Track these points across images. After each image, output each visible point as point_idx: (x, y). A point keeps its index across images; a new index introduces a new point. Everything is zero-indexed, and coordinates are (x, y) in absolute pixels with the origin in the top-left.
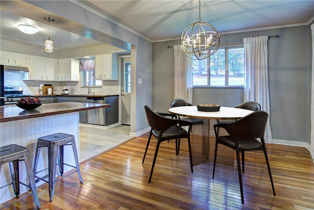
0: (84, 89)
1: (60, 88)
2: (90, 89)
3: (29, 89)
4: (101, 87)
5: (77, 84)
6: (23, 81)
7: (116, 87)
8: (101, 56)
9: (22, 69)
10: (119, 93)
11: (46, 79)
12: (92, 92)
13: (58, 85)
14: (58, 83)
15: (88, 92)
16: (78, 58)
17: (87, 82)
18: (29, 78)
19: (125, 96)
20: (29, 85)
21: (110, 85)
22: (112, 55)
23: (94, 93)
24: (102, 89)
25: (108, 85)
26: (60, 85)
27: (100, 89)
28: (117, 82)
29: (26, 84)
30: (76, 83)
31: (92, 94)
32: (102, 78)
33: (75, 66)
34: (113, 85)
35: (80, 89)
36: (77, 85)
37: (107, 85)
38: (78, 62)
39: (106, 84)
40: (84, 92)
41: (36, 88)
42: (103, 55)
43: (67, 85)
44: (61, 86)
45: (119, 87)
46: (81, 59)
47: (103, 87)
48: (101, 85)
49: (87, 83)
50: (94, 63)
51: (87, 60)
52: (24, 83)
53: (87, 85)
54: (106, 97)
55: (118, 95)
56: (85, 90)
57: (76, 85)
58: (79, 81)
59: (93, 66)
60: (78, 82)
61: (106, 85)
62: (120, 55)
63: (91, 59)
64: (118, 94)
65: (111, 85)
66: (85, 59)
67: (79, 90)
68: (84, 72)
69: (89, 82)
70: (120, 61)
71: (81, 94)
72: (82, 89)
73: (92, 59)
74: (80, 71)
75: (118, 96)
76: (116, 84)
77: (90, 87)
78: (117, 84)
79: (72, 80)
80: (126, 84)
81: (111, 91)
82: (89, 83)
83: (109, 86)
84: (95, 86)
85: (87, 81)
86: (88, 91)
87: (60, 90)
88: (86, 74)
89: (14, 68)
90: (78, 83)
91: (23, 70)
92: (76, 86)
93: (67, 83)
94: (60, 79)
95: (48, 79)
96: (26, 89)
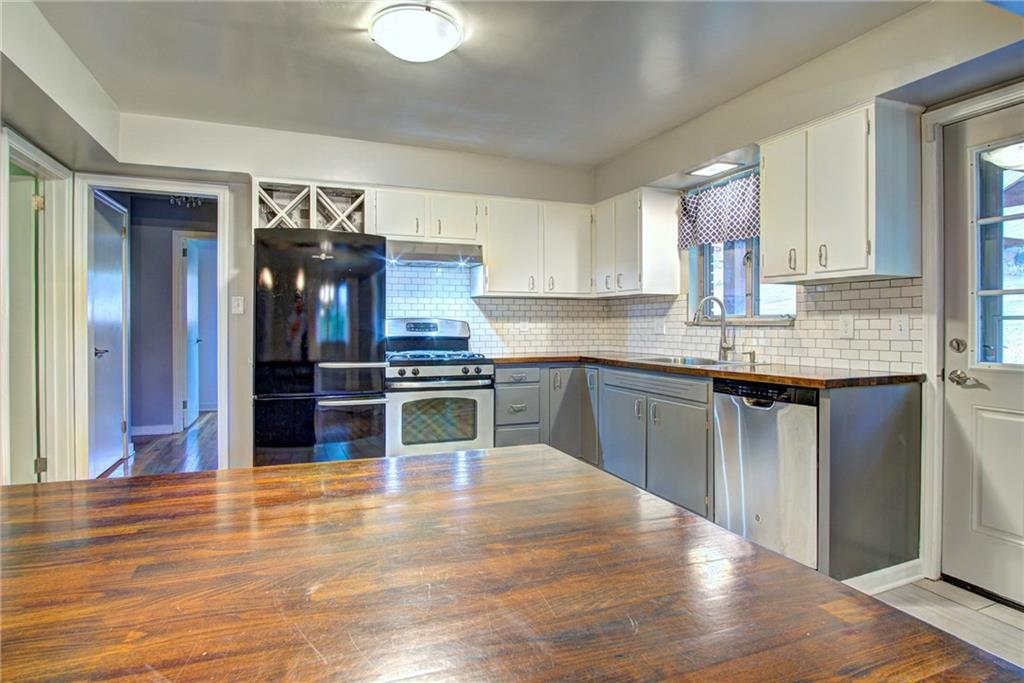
0: (701, 331)
1: (605, 325)
2: (730, 332)
3: (493, 332)
4: (790, 322)
5: (669, 308)
6: (472, 301)
7: (899, 320)
8: (792, 139)
9: (460, 254)
10: (925, 363)
11: (547, 291)
12: (739, 350)
13: (599, 317)
14: (597, 308)
15: (722, 347)
16: (673, 180)
17: (715, 296)
18: (485, 288)
19: (979, 385)
20: (491, 316)
21: (850, 310)
22: (877, 106)
23: (752, 355)
24: (801, 334)
25: (840, 311)
26: (605, 314)
27: (784, 332)
28: (913, 291)
29: (484, 311)
30: (665, 305)
31: (738, 364)
32: (800, 269)
33: (659, 225)
34: (879, 310)
35: (683, 332)
36: (671, 312)
37: (833, 311)
38: (675, 204)
39: (827, 306)
40: (703, 347)
41: (517, 325)
42: (811, 129)
43: (630, 313)
44: (608, 317)
45: (927, 325)
46: (685, 190)
47: (805, 325)
48: (792, 311)
49: (716, 304)
50: (750, 194)
51: (715, 187)
52: (476, 307)
53: (717, 310)
54: (833, 392)
55: (918, 380)
56: (706, 340)
57: (664, 315)
58: (677, 292)
59: (746, 211)
60: (673, 301)
61: (823, 312)
62: (929, 107)
63: (734, 180)
64: (917, 372)
65: (860, 311)
66: (704, 185)
67: (680, 339)
68: (702, 248)
69: (726, 301)
70: (932, 150)
71: (688, 355)
72: (694, 331)
73: (741, 178)
74: (683, 245)
75: (913, 385)
76: (896, 303)
77: (730, 324)
78: (908, 303)
79: (645, 291)
80: (985, 300)
81: (863, 345)
82: (728, 305)
83: (849, 318)
84: (756, 319)
85: (719, 293)
86: (717, 340)
87: (605, 337)
88: (711, 259)
89: (436, 248)
90: (675, 304)
91: (464, 258)
92: (665, 319)
93: (629, 307)
94: (601, 290)
95: (556, 290)
96: (482, 332)
